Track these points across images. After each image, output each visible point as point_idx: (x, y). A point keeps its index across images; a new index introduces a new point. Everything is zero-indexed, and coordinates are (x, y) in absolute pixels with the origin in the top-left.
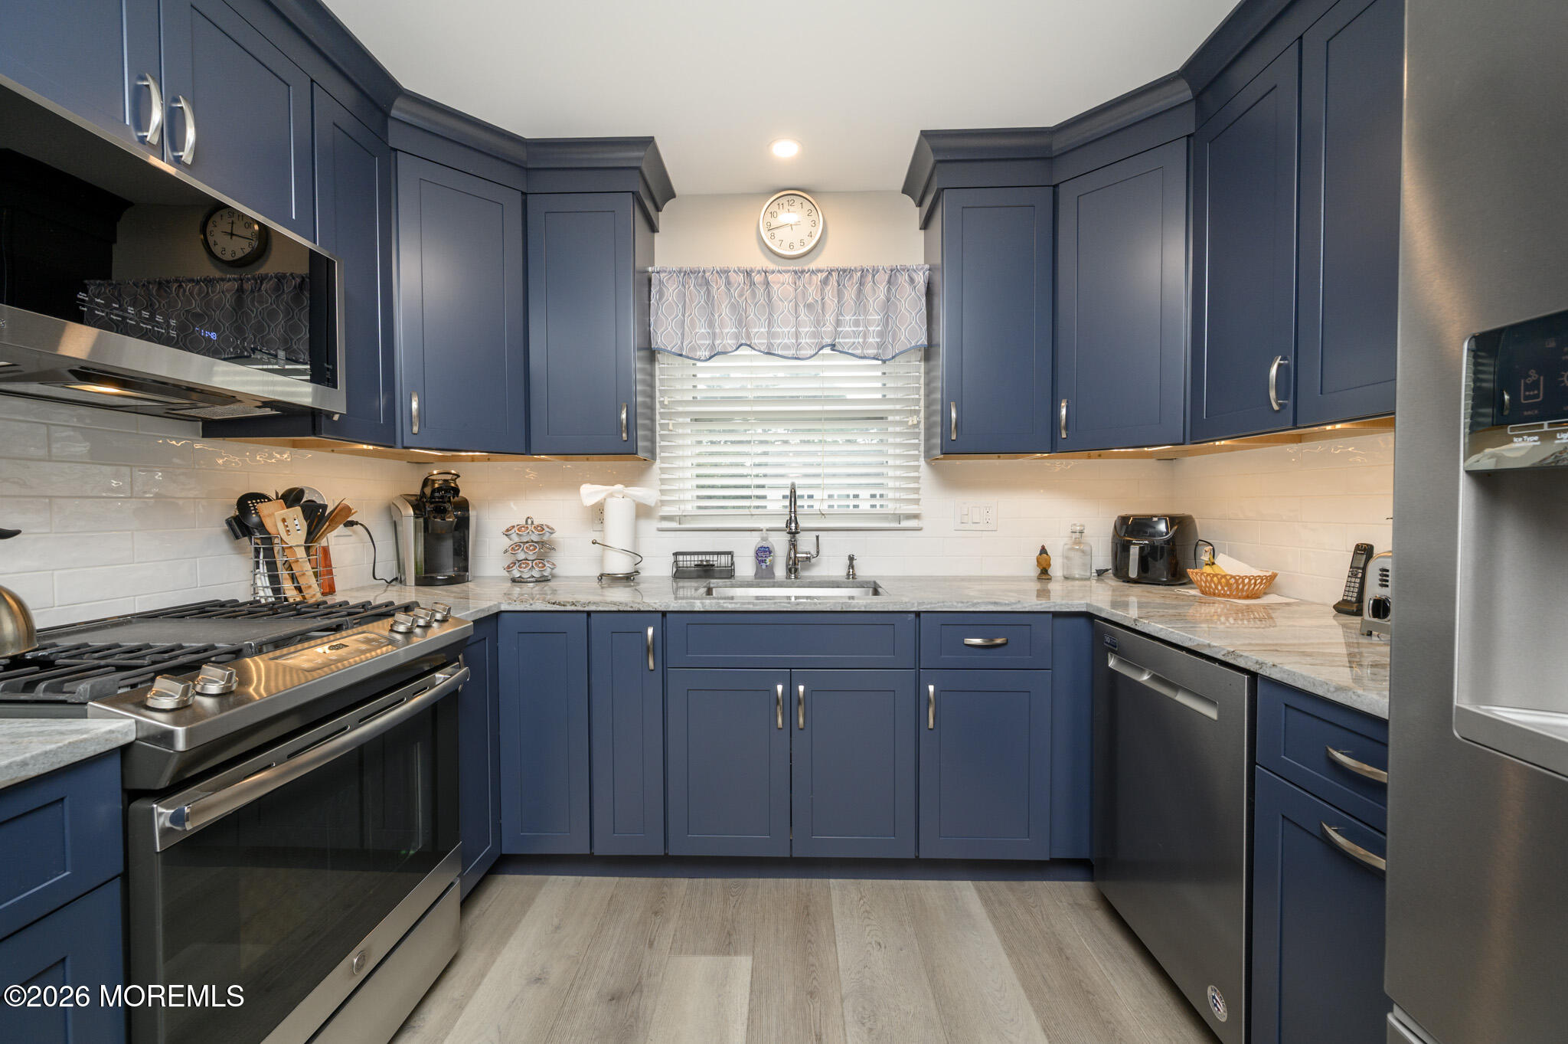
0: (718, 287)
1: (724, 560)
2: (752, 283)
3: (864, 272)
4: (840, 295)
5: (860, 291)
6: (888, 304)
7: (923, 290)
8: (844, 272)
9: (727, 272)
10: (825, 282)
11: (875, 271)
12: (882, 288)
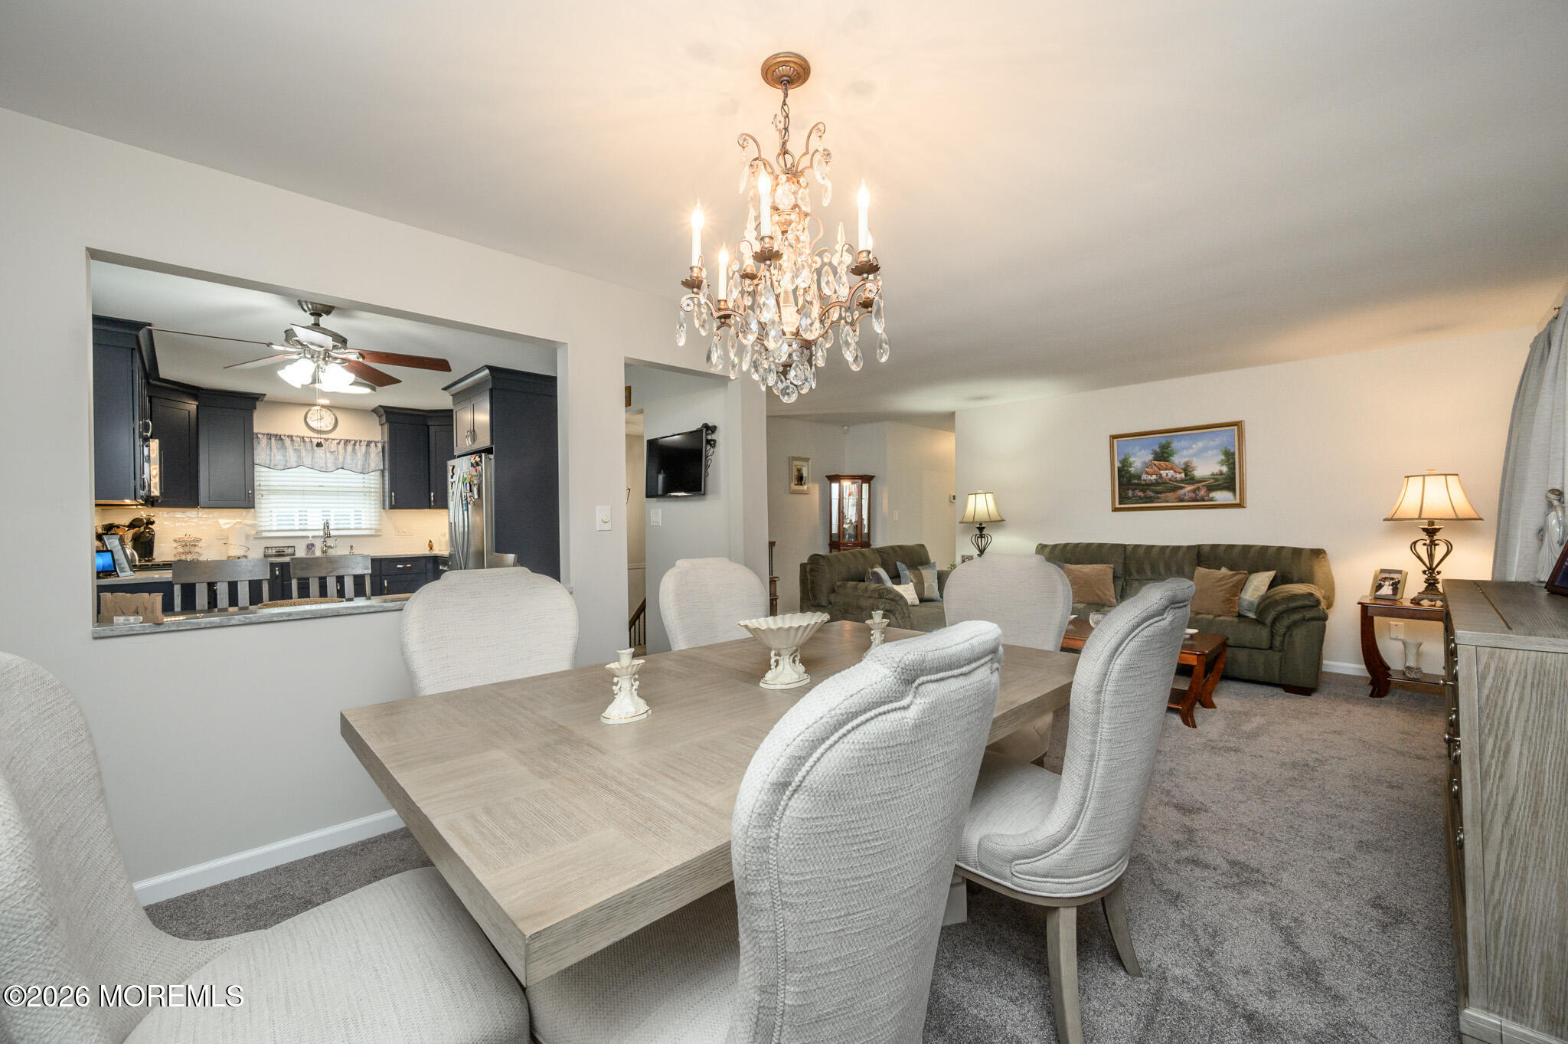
0: (288, 442)
1: (290, 551)
2: (304, 441)
3: (356, 442)
4: (345, 449)
5: (354, 448)
6: (367, 453)
7: (381, 450)
8: (347, 441)
9: (292, 436)
10: (338, 443)
11: (361, 441)
12: (364, 448)
